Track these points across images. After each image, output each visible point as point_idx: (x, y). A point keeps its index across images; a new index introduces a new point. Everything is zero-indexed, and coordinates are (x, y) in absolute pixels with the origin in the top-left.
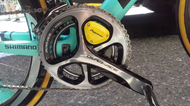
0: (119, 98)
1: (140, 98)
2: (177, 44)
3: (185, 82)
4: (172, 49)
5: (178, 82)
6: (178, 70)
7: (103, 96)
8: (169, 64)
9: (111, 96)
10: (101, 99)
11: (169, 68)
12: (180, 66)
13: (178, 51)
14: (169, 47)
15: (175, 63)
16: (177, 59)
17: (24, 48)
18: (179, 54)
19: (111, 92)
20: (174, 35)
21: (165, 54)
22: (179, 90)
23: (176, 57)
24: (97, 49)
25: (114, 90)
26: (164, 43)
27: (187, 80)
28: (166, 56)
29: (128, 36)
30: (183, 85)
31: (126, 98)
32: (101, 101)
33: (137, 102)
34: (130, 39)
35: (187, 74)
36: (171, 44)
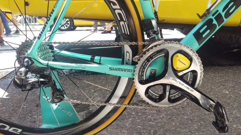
0: (176, 125)
1: (195, 124)
2: (221, 76)
3: (234, 112)
4: (217, 81)
5: (228, 112)
6: (226, 102)
7: (160, 122)
8: (217, 95)
9: (168, 122)
10: (159, 125)
11: (218, 99)
12: (228, 98)
13: (223, 83)
14: (214, 79)
15: (222, 95)
16: (224, 92)
17: (123, 71)
18: (225, 87)
19: (166, 119)
20: (217, 67)
21: (211, 86)
22: (230, 119)
23: (222, 89)
24: (180, 74)
25: (169, 117)
26: (208, 75)
27: (236, 111)
28: (213, 87)
29: (202, 65)
30: (233, 115)
31: (182, 124)
32: (159, 126)
33: (194, 128)
34: (203, 68)
35: (235, 105)
36: (215, 76)
